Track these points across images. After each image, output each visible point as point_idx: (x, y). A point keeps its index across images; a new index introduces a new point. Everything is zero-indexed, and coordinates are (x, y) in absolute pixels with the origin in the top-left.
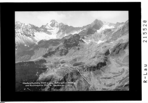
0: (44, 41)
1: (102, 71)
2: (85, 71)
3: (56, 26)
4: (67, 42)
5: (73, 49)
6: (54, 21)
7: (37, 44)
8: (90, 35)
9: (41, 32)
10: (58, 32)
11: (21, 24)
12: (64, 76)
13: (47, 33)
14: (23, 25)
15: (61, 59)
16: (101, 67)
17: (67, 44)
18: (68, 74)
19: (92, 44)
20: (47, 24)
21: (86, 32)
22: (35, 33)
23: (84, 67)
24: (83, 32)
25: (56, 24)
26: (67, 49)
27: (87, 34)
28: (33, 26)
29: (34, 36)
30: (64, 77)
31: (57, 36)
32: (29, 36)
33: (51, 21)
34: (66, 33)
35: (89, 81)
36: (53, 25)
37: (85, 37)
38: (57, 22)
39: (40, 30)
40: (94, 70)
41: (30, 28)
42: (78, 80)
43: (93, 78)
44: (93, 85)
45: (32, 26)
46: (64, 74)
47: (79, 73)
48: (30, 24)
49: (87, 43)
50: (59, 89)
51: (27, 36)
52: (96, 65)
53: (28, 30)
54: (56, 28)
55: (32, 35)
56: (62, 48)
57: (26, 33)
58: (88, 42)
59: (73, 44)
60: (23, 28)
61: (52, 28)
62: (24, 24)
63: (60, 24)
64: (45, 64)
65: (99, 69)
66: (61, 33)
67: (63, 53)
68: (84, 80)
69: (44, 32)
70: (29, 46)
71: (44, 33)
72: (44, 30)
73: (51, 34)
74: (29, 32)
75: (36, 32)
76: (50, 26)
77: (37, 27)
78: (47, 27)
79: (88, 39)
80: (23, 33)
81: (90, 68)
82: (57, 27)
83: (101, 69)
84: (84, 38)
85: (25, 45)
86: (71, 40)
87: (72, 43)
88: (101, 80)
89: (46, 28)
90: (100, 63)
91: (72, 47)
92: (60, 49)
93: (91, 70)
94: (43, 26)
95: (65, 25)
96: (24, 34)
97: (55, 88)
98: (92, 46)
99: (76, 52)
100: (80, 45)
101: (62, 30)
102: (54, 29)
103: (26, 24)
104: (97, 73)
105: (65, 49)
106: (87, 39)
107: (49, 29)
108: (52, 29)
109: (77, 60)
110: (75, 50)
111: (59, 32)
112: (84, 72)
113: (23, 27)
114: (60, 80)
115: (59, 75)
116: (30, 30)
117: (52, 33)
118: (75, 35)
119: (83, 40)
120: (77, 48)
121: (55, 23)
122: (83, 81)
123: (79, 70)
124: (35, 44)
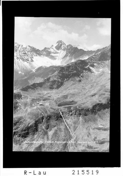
0: (43, 68)
1: (100, 116)
2: (72, 114)
3: (63, 48)
4: (64, 71)
5: (72, 80)
6: (61, 42)
7: (34, 71)
8: (103, 62)
9: (42, 56)
10: (64, 57)
11: (18, 46)
12: (37, 119)
13: (50, 58)
14: (20, 47)
15: (48, 93)
16: (99, 110)
17: (63, 74)
18: (43, 117)
19: (102, 75)
20: (53, 45)
21: (97, 57)
22: (34, 57)
23: (72, 108)
24: (93, 58)
25: (63, 46)
26: (61, 80)
27: (99, 60)
28: (33, 48)
29: (32, 61)
30: (36, 122)
31: (61, 62)
32: (26, 61)
33: (57, 43)
34: (74, 58)
35: (72, 130)
36: (58, 48)
37: (95, 64)
38: (64, 44)
39: (42, 53)
40: (86, 115)
41: (29, 51)
42: (56, 128)
43: (81, 127)
44: (76, 138)
45: (31, 48)
46: (38, 117)
47: (61, 117)
48: (29, 46)
49: (96, 73)
50: (26, 138)
51: (24, 61)
52: (91, 107)
53: (25, 53)
54: (62, 52)
55: (30, 59)
56: (55, 79)
57: (23, 57)
58: (98, 71)
59: (73, 74)
60: (20, 51)
61: (58, 51)
62: (22, 45)
63: (68, 46)
64: (18, 101)
65: (95, 113)
66: (68, 58)
67: (55, 86)
68: (66, 129)
69: (46, 56)
70: (23, 74)
71: (46, 58)
72: (47, 54)
73: (55, 59)
74: (28, 56)
75: (36, 56)
76: (55, 49)
77: (38, 50)
78: (52, 50)
79: (99, 68)
80: (19, 57)
81: (80, 111)
82: (64, 50)
83: (99, 114)
84: (93, 66)
85: (20, 72)
86: (71, 68)
87: (72, 72)
88: (91, 131)
89: (50, 50)
90: (98, 104)
91: (70, 77)
92: (51, 79)
93: (80, 114)
94: (45, 48)
95: (74, 48)
96: (21, 59)
97: (19, 136)
98: (101, 77)
99: (75, 86)
100: (84, 76)
101: (69, 55)
102: (60, 52)
103: (24, 46)
104: (90, 120)
105: (60, 80)
106: (97, 67)
107: (53, 53)
108: (58, 53)
109: (69, 98)
110: (74, 83)
111: (66, 56)
112: (69, 116)
113: (20, 49)
114: (29, 125)
115: (29, 118)
116: (29, 53)
117: (57, 58)
118: (79, 62)
119: (91, 68)
120: (78, 79)
121: (61, 45)
122: (63, 130)
123: (62, 113)
124: (31, 71)
